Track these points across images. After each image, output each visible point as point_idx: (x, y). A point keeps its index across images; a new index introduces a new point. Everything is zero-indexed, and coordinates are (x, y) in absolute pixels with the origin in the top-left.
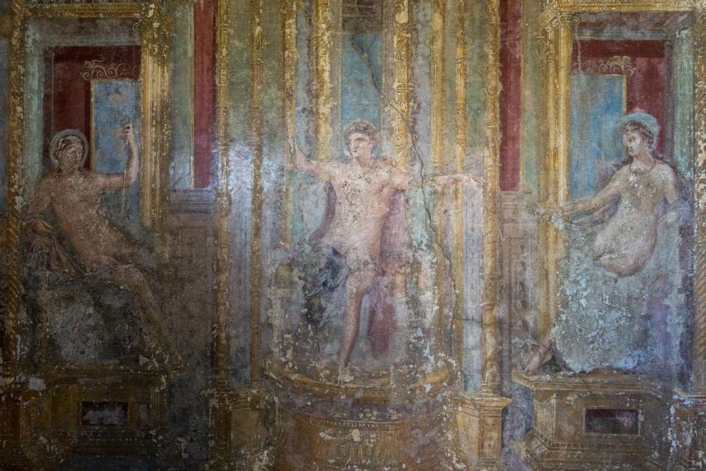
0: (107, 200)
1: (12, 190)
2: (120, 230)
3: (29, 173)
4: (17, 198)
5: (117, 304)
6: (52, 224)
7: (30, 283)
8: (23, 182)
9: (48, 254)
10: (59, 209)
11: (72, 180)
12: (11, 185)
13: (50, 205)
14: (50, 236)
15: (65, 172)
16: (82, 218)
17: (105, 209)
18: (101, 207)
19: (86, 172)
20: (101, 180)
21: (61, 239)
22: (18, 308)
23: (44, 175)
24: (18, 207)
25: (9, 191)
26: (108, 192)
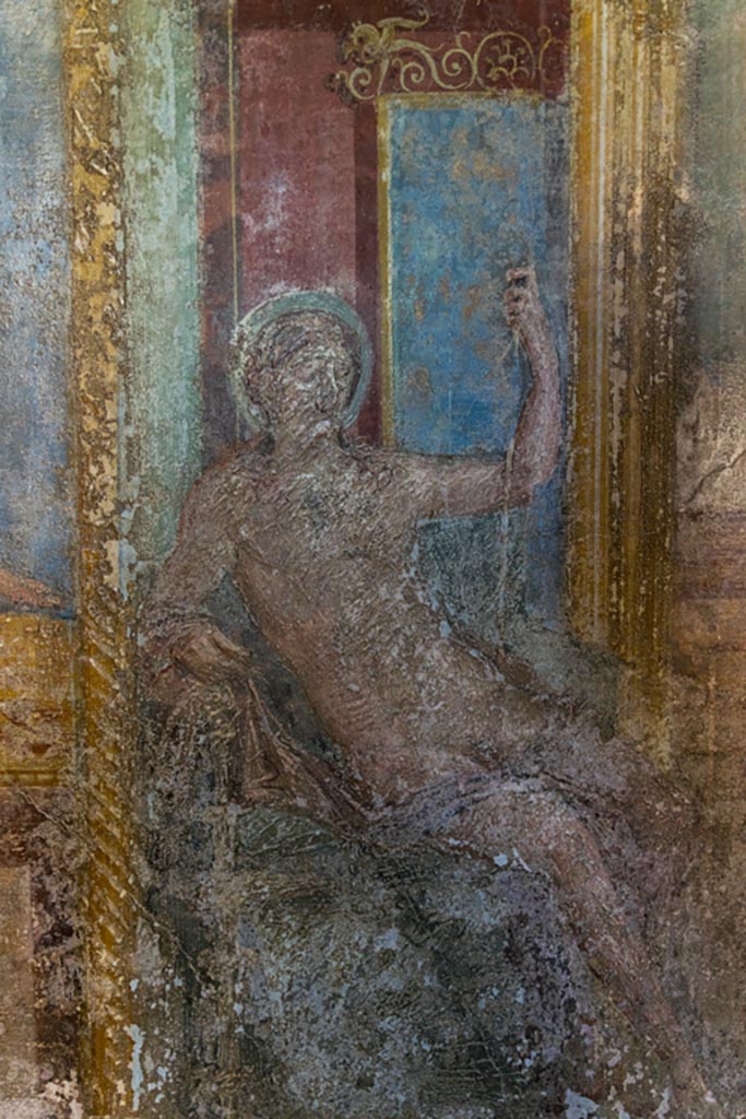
0: (443, 551)
1: (95, 518)
2: (494, 658)
3: (153, 456)
4: (113, 547)
5: (486, 917)
6: (245, 638)
7: (172, 847)
8: (132, 490)
9: (234, 746)
10: (267, 583)
11: (309, 478)
12: (89, 500)
13: (236, 571)
14: (236, 682)
15: (287, 451)
16: (353, 615)
17: (436, 583)
18: (424, 575)
19: (364, 449)
20: (419, 479)
21: (279, 694)
22: (131, 934)
23: (211, 461)
24: (117, 579)
25: (84, 524)
26: (448, 523)
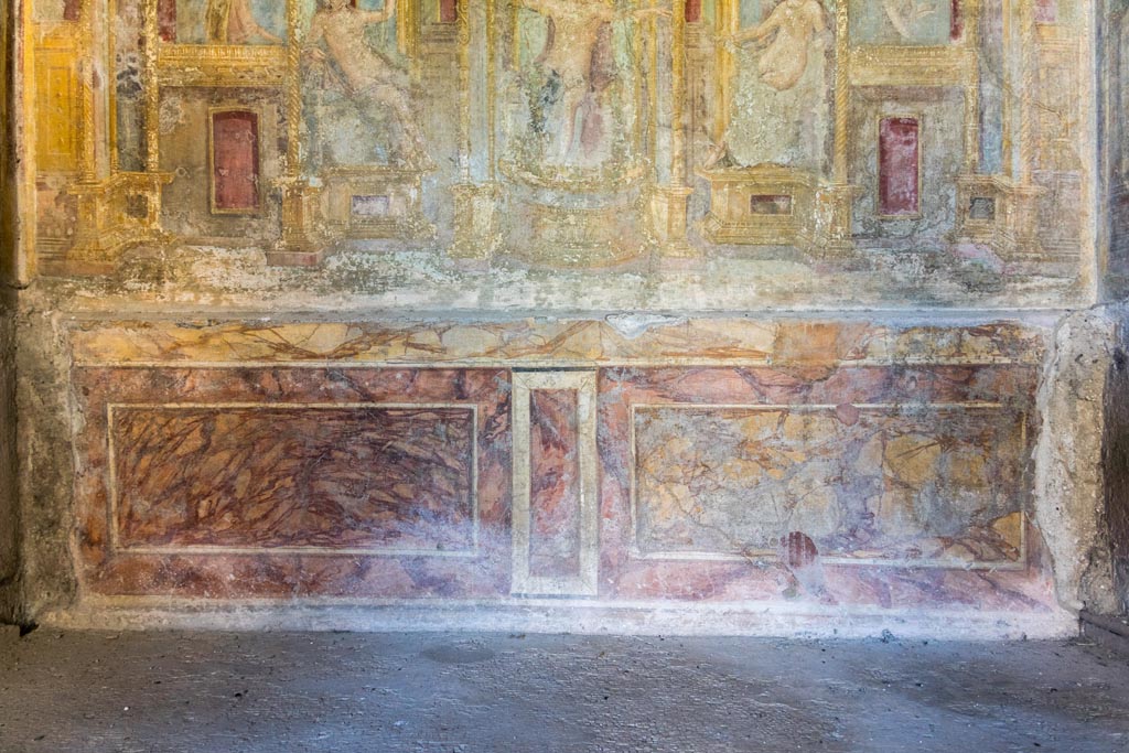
0: (369, 32)
1: (292, 24)
2: (380, 56)
3: (305, 10)
4: (296, 30)
5: (380, 117)
6: (325, 51)
7: (308, 101)
8: (300, 17)
9: (323, 76)
10: (330, 39)
11: (340, 15)
12: (290, 20)
13: (324, 36)
14: (323, 61)
15: (335, 9)
16: (350, 46)
17: (368, 39)
18: (365, 37)
19: (352, 9)
20: (364, 16)
21: (333, 63)
22: (299, 120)
23: (318, 11)
24: (297, 38)
25: (290, 25)
26: (370, 25)
